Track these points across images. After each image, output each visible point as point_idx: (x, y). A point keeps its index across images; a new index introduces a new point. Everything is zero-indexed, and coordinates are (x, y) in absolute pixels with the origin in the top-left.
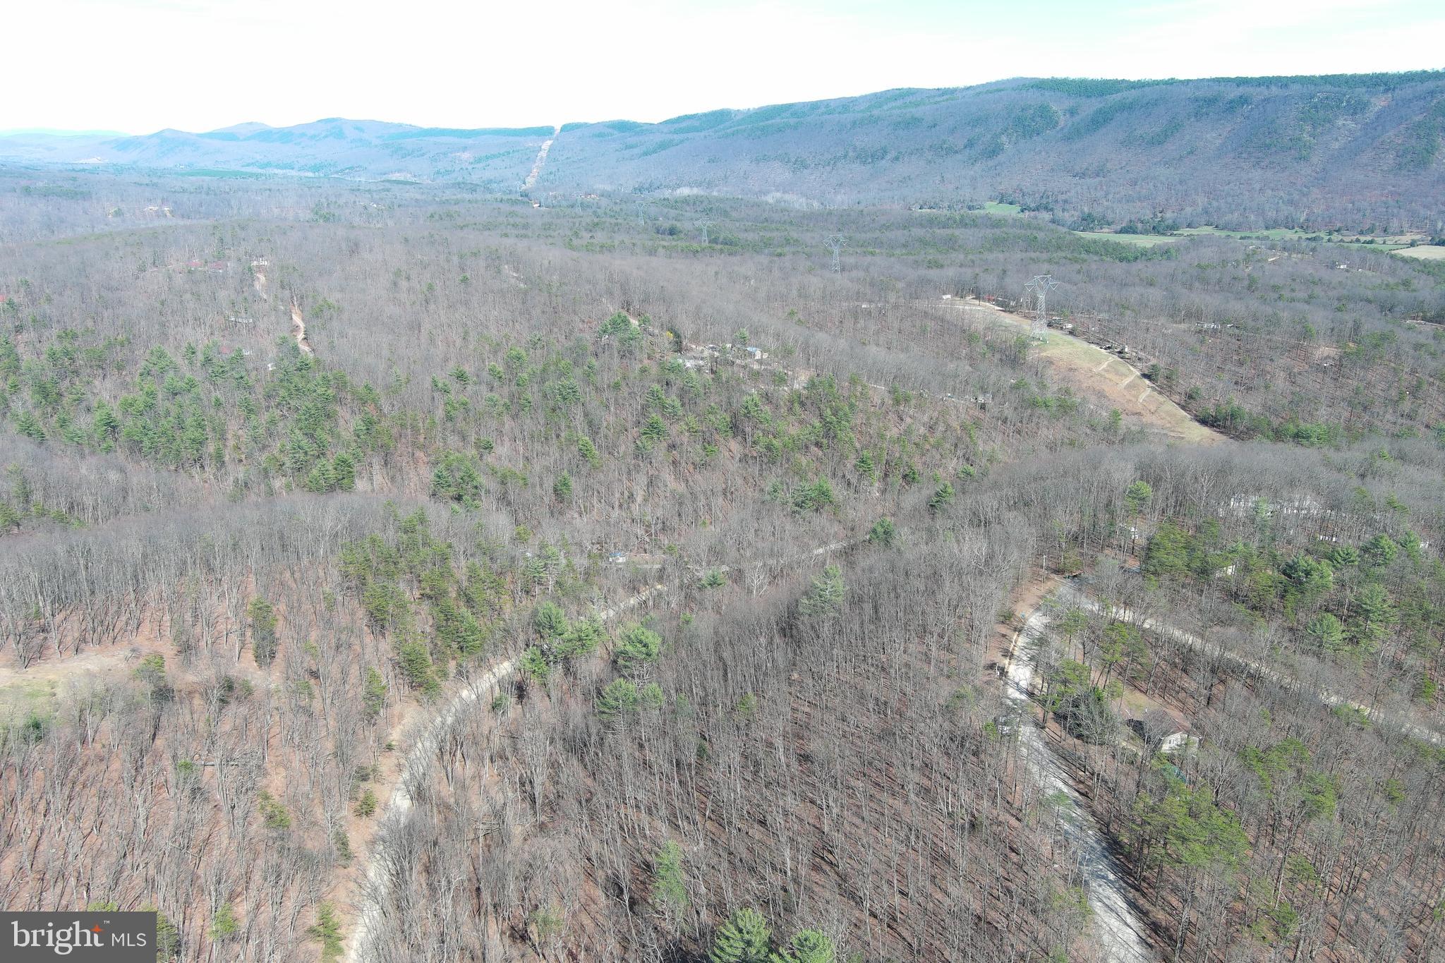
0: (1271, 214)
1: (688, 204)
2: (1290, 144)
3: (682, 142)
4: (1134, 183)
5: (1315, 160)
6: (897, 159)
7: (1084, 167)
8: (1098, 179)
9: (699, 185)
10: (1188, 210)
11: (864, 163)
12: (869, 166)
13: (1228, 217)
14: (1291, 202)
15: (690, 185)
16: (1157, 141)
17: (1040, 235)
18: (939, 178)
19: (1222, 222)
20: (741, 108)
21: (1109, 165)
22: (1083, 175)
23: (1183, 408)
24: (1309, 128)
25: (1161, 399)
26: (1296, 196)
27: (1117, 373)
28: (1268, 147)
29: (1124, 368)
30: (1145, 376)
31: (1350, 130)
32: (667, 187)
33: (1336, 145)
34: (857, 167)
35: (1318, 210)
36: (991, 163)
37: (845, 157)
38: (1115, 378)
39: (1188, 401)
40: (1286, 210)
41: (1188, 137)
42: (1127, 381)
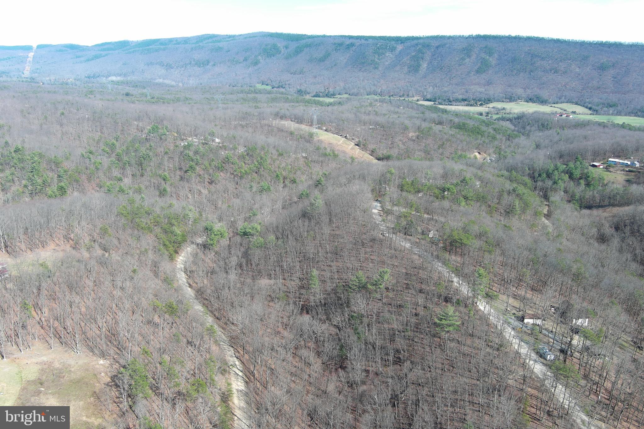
0: (368, 90)
1: (124, 84)
2: (371, 62)
3: (107, 55)
4: (315, 77)
5: (380, 69)
6: (214, 65)
7: (295, 70)
8: (301, 75)
9: (120, 75)
10: (338, 88)
11: (200, 67)
12: (202, 68)
13: (353, 91)
14: (374, 85)
15: (115, 75)
16: (322, 60)
17: (290, 97)
18: (234, 74)
19: (351, 93)
20: (134, 40)
21: (304, 70)
22: (295, 74)
23: (371, 155)
24: (377, 56)
25: (363, 152)
26: (376, 83)
27: (346, 144)
28: (364, 63)
29: (348, 142)
30: (356, 145)
31: (391, 58)
32: (104, 76)
33: (387, 63)
34: (196, 68)
35: (384, 88)
36: (256, 68)
37: (190, 64)
38: (346, 146)
39: (372, 153)
40: (373, 88)
41: (333, 59)
42: (351, 147)
